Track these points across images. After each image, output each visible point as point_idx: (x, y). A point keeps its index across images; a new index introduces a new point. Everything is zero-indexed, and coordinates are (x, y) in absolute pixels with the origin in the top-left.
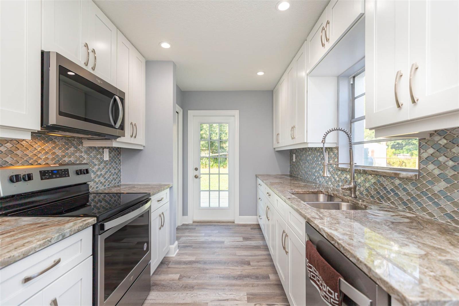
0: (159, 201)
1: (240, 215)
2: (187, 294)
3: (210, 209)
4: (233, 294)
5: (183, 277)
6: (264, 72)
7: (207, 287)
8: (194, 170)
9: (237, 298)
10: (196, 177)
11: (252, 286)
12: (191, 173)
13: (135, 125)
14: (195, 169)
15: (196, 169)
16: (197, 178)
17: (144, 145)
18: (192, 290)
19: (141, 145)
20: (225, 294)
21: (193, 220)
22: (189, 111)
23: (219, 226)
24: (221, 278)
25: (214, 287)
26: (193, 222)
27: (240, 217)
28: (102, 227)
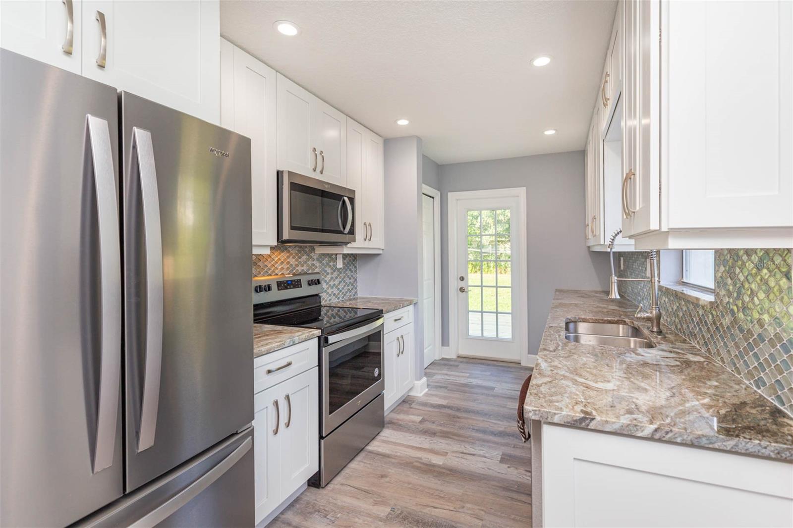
0: (396, 320)
1: (529, 353)
2: (426, 439)
3: (482, 339)
4: (483, 450)
5: (426, 421)
6: (555, 130)
7: (452, 437)
8: (459, 280)
9: (487, 455)
10: (462, 290)
11: (514, 447)
12: (454, 284)
13: (370, 225)
14: (460, 278)
15: (462, 279)
16: (463, 292)
17: (383, 248)
18: (433, 436)
19: (379, 249)
20: (473, 448)
21: (458, 354)
22: (449, 194)
23: (494, 365)
24: (474, 431)
25: (461, 439)
26: (458, 357)
27: (529, 355)
28: (326, 340)
